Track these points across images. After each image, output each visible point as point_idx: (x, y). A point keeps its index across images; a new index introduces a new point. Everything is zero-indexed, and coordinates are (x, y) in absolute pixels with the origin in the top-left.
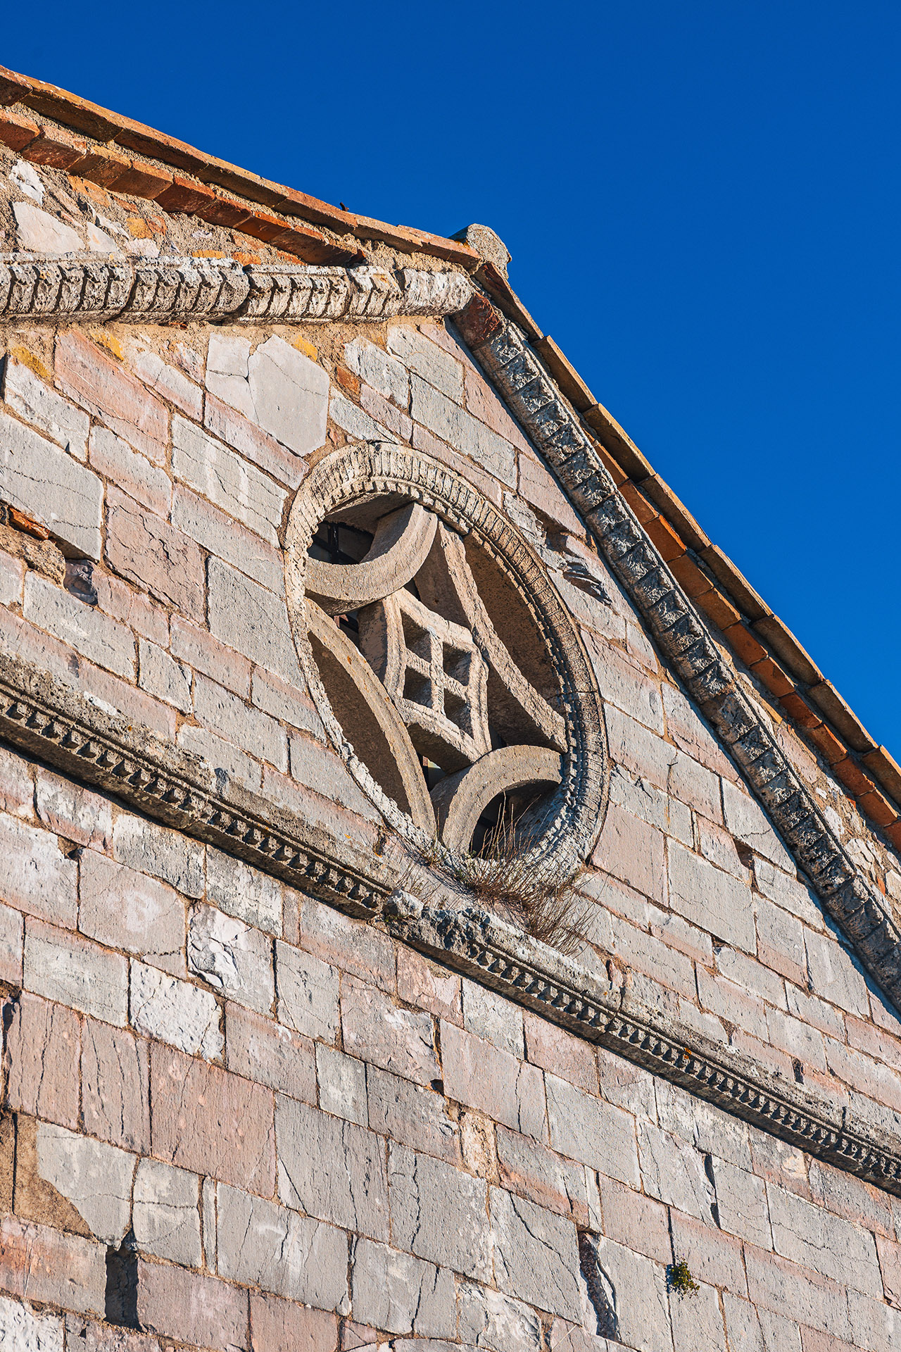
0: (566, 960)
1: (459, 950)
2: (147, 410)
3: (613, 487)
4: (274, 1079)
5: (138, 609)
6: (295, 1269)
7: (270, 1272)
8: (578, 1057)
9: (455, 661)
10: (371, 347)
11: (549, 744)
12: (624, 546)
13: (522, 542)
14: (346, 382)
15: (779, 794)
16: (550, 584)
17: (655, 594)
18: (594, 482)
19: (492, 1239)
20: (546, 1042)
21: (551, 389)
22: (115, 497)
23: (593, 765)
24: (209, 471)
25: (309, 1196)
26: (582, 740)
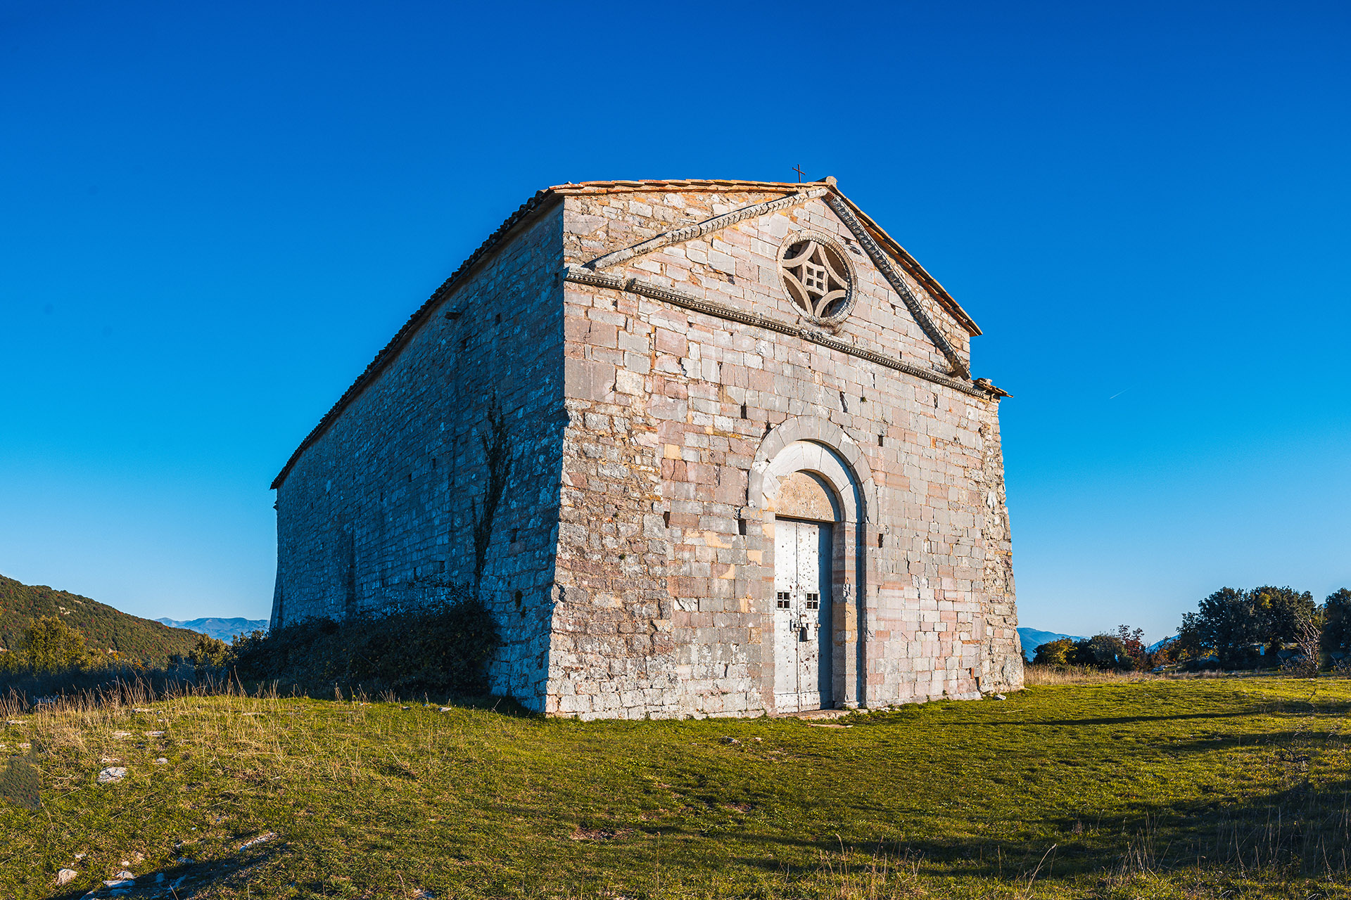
0: (841, 339)
1: (815, 340)
2: (745, 239)
3: (862, 228)
4: (773, 371)
5: (744, 284)
6: (777, 406)
7: (772, 407)
8: (844, 358)
9: (820, 274)
10: (800, 209)
11: (843, 289)
12: (866, 242)
13: (839, 246)
14: (793, 219)
15: (904, 293)
16: (845, 253)
17: (874, 251)
18: (858, 228)
19: (820, 396)
20: (836, 355)
21: (848, 209)
22: (738, 260)
23: (853, 292)
24: (759, 248)
25: (780, 392)
26: (851, 287)
